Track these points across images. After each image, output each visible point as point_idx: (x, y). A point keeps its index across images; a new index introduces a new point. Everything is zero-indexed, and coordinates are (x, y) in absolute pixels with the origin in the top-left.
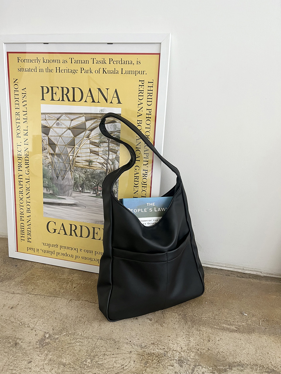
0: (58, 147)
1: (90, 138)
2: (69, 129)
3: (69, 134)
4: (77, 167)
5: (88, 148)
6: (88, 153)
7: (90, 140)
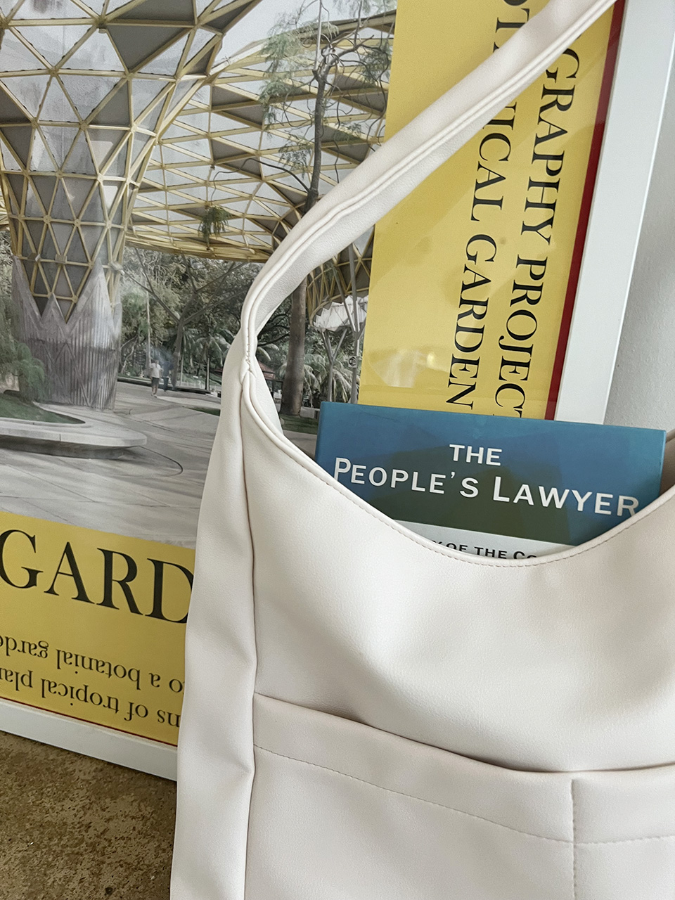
0: (43, 138)
1: (212, 72)
2: (101, 24)
3: (103, 58)
4: (141, 247)
5: (198, 136)
6: (201, 163)
7: (214, 89)
